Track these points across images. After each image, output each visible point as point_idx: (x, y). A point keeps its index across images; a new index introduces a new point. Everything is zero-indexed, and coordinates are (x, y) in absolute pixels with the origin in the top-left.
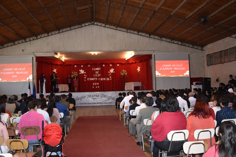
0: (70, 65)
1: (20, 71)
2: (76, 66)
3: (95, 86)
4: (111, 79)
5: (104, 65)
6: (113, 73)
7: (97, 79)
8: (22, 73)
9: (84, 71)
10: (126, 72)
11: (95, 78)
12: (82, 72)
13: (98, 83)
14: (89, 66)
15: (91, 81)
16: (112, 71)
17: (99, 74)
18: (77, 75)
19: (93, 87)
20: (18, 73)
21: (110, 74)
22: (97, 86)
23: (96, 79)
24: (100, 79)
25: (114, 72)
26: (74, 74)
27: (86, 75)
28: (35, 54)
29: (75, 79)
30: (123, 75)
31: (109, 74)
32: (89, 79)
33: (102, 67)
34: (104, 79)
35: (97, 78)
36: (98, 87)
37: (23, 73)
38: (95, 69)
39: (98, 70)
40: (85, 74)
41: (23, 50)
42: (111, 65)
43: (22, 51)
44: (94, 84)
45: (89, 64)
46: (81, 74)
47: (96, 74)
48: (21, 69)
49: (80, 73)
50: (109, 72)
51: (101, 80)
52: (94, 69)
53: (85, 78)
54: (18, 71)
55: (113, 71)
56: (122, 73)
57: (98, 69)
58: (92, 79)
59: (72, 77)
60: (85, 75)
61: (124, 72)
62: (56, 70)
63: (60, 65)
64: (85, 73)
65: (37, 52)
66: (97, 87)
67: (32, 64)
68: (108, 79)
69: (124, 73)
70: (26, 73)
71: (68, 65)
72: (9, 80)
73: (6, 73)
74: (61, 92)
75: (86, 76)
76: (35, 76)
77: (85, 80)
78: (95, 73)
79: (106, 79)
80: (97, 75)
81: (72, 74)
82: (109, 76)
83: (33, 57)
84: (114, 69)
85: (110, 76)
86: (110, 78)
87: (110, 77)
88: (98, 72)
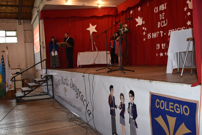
2: (131, 12)
7: (163, 34)
9: (142, 18)
11: (158, 32)
12: (140, 21)
14: (148, 4)
17: (165, 19)
19: (157, 55)
21: (189, 14)
31: (186, 13)
36: (166, 54)
39: (164, 11)
40: (145, 26)
47: (160, 21)
50: (186, 9)
52: (156, 9)
53: (144, 33)
58: (155, 35)
60: (143, 28)
62: (95, 26)
64: (144, 23)
67: (39, 24)
77: (144, 40)
80: (163, 24)
82: (187, 21)
83: (39, 14)
85: (189, 18)
86: (188, 27)
87: (189, 23)
88: (163, 14)
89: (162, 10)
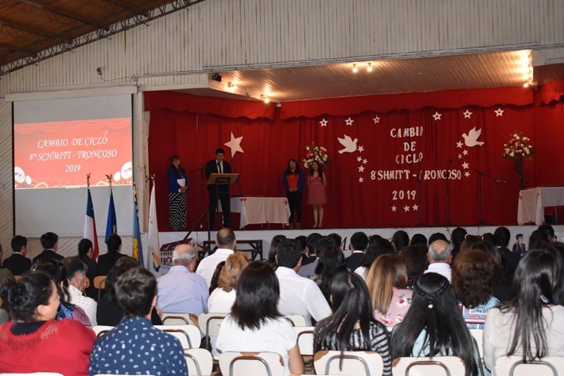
0: (302, 118)
1: (91, 148)
2: (324, 123)
3: (400, 204)
4: (467, 174)
5: (437, 116)
6: (477, 146)
7: (410, 175)
8: (96, 154)
9: (356, 140)
10: (526, 144)
11: (401, 172)
12: (349, 144)
13: (414, 193)
14: (377, 120)
15: (385, 181)
16: (472, 138)
17: (417, 152)
18: (325, 159)
19: (394, 209)
20: (84, 155)
21: (465, 152)
22: (411, 203)
23: (404, 175)
24: (423, 175)
25: (482, 143)
26: (314, 157)
27: (363, 158)
28: (141, 82)
29: (316, 174)
30: (512, 154)
31: (460, 150)
32: (377, 175)
33: (429, 125)
34: (441, 174)
35: (407, 172)
36: (415, 207)
37: (101, 154)
38: (400, 130)
39: (415, 138)
40: (363, 155)
41: (99, 70)
42: (467, 114)
43: (96, 73)
44: (397, 196)
45: (374, 114)
46: (346, 153)
47: (406, 154)
48: (96, 141)
49: (341, 152)
50: (460, 145)
51: (426, 177)
52: (395, 133)
53: (361, 169)
54: (83, 148)
55: (478, 140)
56: (509, 146)
57: (411, 132)
58: (390, 175)
59: (306, 165)
60: (359, 159)
61: (519, 145)
62: (239, 139)
63: (259, 120)
64: (361, 149)
65: (147, 75)
66: (411, 209)
67: (130, 119)
68: (455, 174)
69: (519, 148)
70: (111, 154)
71: (293, 119)
72: (56, 184)
73: (45, 157)
74: (251, 227)
75: (365, 161)
76: (141, 165)
77: (361, 180)
78: (401, 151)
79: (447, 174)
80: (410, 159)
81: (304, 155)
82: (461, 162)
83: (132, 95)
84: (480, 131)
85: (465, 159)
86: (463, 171)
87: (465, 166)
88: (412, 143)
89: (411, 136)
